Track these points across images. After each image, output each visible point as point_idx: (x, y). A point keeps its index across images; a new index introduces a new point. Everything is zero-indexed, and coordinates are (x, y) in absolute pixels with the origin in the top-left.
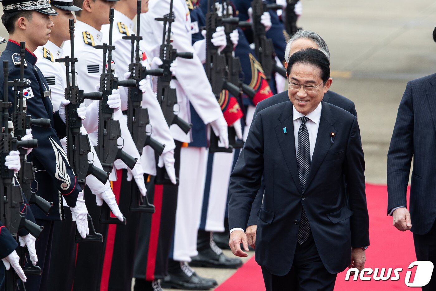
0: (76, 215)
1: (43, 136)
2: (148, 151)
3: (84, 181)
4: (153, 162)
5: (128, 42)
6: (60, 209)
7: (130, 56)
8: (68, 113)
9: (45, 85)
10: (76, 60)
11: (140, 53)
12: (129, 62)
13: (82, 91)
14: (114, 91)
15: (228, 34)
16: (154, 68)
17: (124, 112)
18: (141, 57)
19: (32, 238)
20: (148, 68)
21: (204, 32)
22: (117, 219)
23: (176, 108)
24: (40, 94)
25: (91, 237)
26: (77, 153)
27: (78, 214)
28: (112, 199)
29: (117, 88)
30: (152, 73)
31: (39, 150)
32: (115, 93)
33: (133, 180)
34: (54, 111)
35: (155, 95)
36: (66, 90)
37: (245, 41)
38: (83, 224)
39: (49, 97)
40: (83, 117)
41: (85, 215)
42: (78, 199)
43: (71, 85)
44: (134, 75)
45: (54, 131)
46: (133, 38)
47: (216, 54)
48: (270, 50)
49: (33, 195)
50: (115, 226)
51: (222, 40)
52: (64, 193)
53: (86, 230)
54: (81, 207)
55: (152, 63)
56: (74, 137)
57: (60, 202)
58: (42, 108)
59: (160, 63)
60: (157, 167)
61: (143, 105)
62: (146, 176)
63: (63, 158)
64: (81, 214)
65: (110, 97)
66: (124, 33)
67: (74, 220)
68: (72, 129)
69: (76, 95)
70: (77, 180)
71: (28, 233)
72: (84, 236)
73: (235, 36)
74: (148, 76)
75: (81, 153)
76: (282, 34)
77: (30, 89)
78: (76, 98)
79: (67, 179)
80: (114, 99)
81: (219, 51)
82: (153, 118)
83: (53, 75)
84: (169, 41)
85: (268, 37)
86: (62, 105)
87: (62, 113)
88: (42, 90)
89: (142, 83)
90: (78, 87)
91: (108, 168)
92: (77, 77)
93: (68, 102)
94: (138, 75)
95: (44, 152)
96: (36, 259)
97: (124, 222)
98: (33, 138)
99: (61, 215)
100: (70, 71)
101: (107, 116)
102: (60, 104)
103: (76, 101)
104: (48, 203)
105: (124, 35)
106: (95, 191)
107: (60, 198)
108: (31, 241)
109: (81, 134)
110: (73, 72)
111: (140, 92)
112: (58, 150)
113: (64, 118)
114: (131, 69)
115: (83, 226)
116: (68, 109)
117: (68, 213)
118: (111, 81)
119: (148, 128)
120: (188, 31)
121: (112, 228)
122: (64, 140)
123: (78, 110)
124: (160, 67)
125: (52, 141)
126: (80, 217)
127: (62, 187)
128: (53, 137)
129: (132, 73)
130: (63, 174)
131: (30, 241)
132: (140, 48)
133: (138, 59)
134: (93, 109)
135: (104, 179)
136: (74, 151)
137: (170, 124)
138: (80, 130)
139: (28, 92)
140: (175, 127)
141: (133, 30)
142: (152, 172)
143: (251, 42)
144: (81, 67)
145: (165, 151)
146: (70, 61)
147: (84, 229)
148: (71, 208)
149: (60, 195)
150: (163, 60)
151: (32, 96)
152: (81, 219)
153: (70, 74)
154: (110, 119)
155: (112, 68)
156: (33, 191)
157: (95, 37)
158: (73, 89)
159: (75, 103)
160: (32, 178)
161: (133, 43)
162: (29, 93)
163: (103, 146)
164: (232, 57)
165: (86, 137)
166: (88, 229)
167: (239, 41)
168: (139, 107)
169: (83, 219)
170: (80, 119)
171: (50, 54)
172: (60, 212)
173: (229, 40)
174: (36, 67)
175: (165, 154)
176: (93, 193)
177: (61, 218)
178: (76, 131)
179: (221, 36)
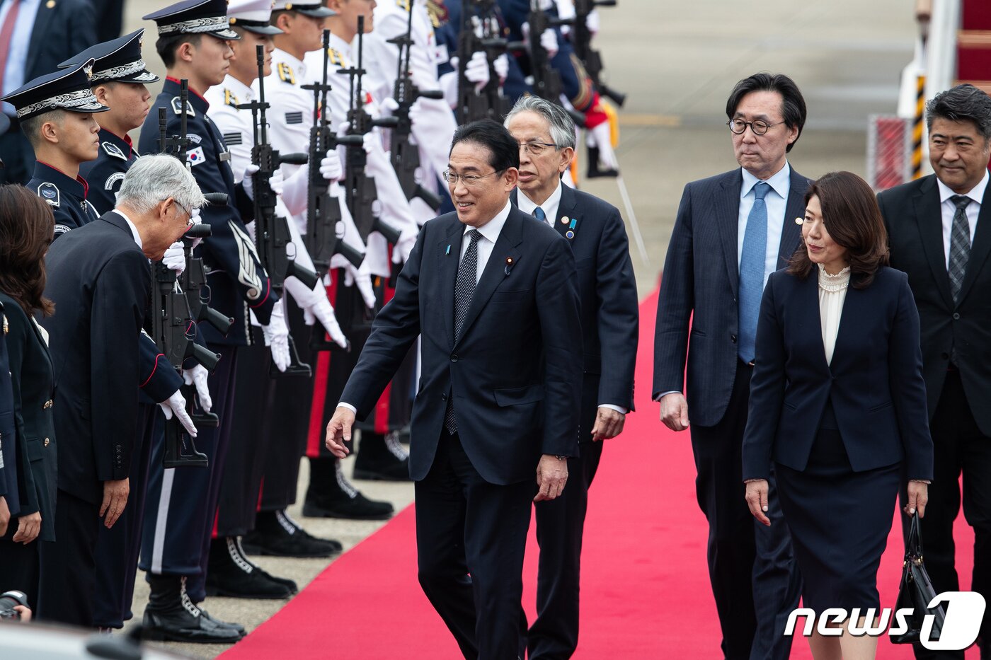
0: (270, 337)
1: (219, 220)
2: (376, 239)
3: (281, 286)
4: (385, 257)
5: (345, 78)
6: (247, 328)
7: (348, 98)
8: (257, 185)
9: (221, 144)
10: (267, 106)
11: (363, 93)
12: (347, 108)
13: (277, 152)
14: (330, 152)
15: (490, 62)
16: (387, 116)
17: (341, 183)
18: (364, 99)
19: (202, 372)
20: (376, 116)
21: (455, 61)
22: (335, 345)
23: (418, 173)
24: (214, 158)
25: (294, 369)
26: (270, 245)
27: (273, 336)
28: (329, 314)
29: (334, 149)
30: (382, 124)
31: (213, 240)
32: (332, 156)
33: (355, 285)
34: (236, 181)
35: (387, 155)
36: (253, 150)
37: (518, 74)
38: (281, 349)
39: (228, 161)
40: (278, 190)
41: (284, 336)
42: (273, 313)
43: (260, 142)
44: (354, 127)
45: (236, 213)
46: (352, 71)
47: (472, 93)
48: (555, 85)
49: (204, 307)
50: (328, 353)
51: (482, 73)
52: (253, 304)
53: (286, 359)
54: (278, 325)
55: (382, 107)
56: (265, 221)
57: (247, 318)
58: (218, 177)
59: (395, 106)
60: (391, 264)
61: (369, 172)
62: (374, 278)
63: (250, 253)
64: (279, 336)
65: (324, 161)
66: (338, 64)
67: (267, 343)
68: (263, 209)
69: (268, 157)
70: (271, 284)
71: (197, 364)
72: (283, 368)
73: (502, 65)
74: (376, 128)
75: (276, 245)
76: (569, 60)
77: (200, 149)
78: (268, 162)
79: (256, 283)
80: (331, 164)
81: (478, 89)
82: (384, 190)
83: (238, 131)
84: (407, 74)
85: (553, 66)
86: (248, 173)
87: (248, 184)
88: (217, 151)
89: (367, 138)
90: (271, 146)
91: (322, 268)
92: (269, 131)
93: (256, 168)
94: (360, 128)
95: (220, 242)
96: (210, 403)
97: (347, 348)
98: (203, 222)
99: (248, 338)
100: (259, 122)
101: (320, 190)
102: (243, 172)
103: (269, 167)
104: (226, 318)
105: (339, 68)
106: (303, 302)
107: (246, 312)
108: (202, 376)
109: (276, 216)
110: (264, 123)
111: (364, 153)
112: (243, 240)
113: (250, 193)
114: (350, 118)
115: (281, 354)
116: (257, 179)
117: (258, 334)
118: (326, 137)
119: (376, 206)
120: (430, 61)
121: (323, 357)
122: (251, 226)
123: (271, 180)
124: (395, 113)
125: (234, 227)
126: (277, 340)
127: (248, 295)
128: (236, 221)
129: (352, 124)
130: (251, 276)
131: (200, 376)
132: (363, 87)
133: (360, 103)
134: (300, 180)
135: (310, 282)
136: (266, 241)
137: (409, 197)
138: (274, 211)
139: (196, 154)
140: (418, 201)
141: (352, 60)
142: (384, 272)
143: (527, 74)
144: (275, 116)
145: (402, 238)
146: (259, 107)
147: (282, 358)
148: (264, 328)
149: (246, 308)
150: (398, 102)
151: (203, 160)
152: (279, 343)
153: (259, 127)
154: (326, 194)
155: (328, 118)
156: (203, 301)
157: (296, 71)
158: (264, 148)
159: (266, 170)
160: (202, 282)
161: (352, 79)
162: (198, 156)
163: (315, 235)
164: (497, 97)
165: (284, 220)
166: (289, 357)
167: (509, 72)
168: (362, 174)
169: (281, 342)
170: (274, 194)
171: (234, 99)
172: (247, 332)
173: (492, 71)
174: (207, 117)
175: (403, 243)
176: (300, 305)
177: (249, 342)
178: (268, 211)
179: (481, 65)
